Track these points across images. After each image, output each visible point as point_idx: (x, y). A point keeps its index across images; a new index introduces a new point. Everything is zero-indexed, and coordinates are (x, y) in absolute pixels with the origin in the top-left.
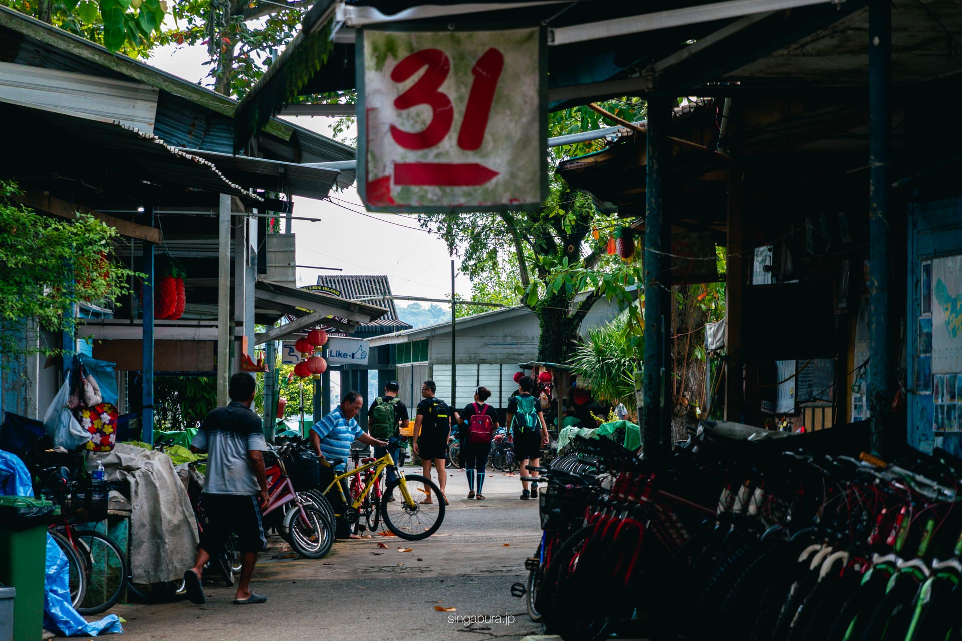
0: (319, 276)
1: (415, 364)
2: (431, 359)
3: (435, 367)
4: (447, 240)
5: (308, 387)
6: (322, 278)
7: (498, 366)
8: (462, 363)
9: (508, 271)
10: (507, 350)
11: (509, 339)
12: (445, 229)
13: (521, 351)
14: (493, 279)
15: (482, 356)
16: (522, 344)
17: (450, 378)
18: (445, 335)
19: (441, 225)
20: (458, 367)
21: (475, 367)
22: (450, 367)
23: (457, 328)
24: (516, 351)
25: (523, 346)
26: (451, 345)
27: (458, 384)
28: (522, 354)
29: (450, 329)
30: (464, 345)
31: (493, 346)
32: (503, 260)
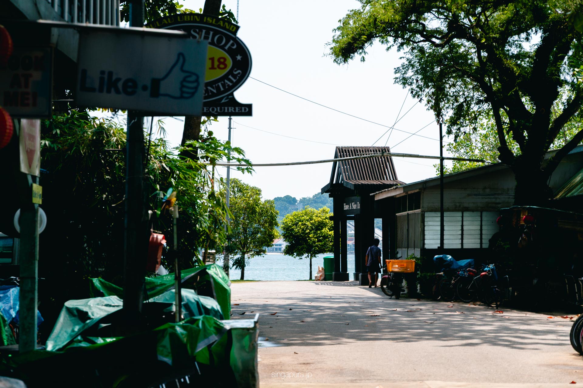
0: (337, 147)
1: (410, 212)
2: (423, 207)
3: (426, 214)
4: (435, 110)
5: (331, 232)
6: (339, 149)
7: (479, 214)
8: (448, 210)
9: (480, 148)
10: (487, 200)
11: (488, 191)
12: (434, 101)
13: (498, 201)
14: (468, 154)
15: (466, 205)
16: (499, 194)
17: (439, 223)
18: (434, 187)
19: (430, 99)
20: (445, 214)
21: (460, 214)
22: (439, 214)
23: (445, 181)
24: (494, 200)
25: (499, 196)
26: (439, 196)
27: (445, 228)
28: (499, 203)
29: (439, 182)
30: (451, 196)
31: (475, 197)
32: (476, 140)
